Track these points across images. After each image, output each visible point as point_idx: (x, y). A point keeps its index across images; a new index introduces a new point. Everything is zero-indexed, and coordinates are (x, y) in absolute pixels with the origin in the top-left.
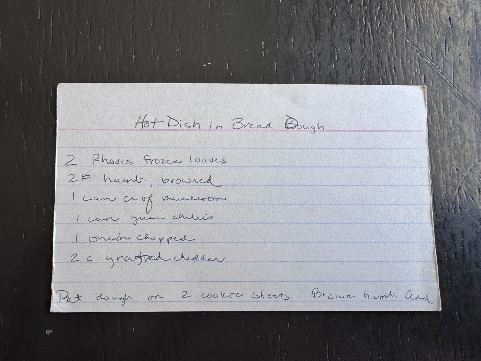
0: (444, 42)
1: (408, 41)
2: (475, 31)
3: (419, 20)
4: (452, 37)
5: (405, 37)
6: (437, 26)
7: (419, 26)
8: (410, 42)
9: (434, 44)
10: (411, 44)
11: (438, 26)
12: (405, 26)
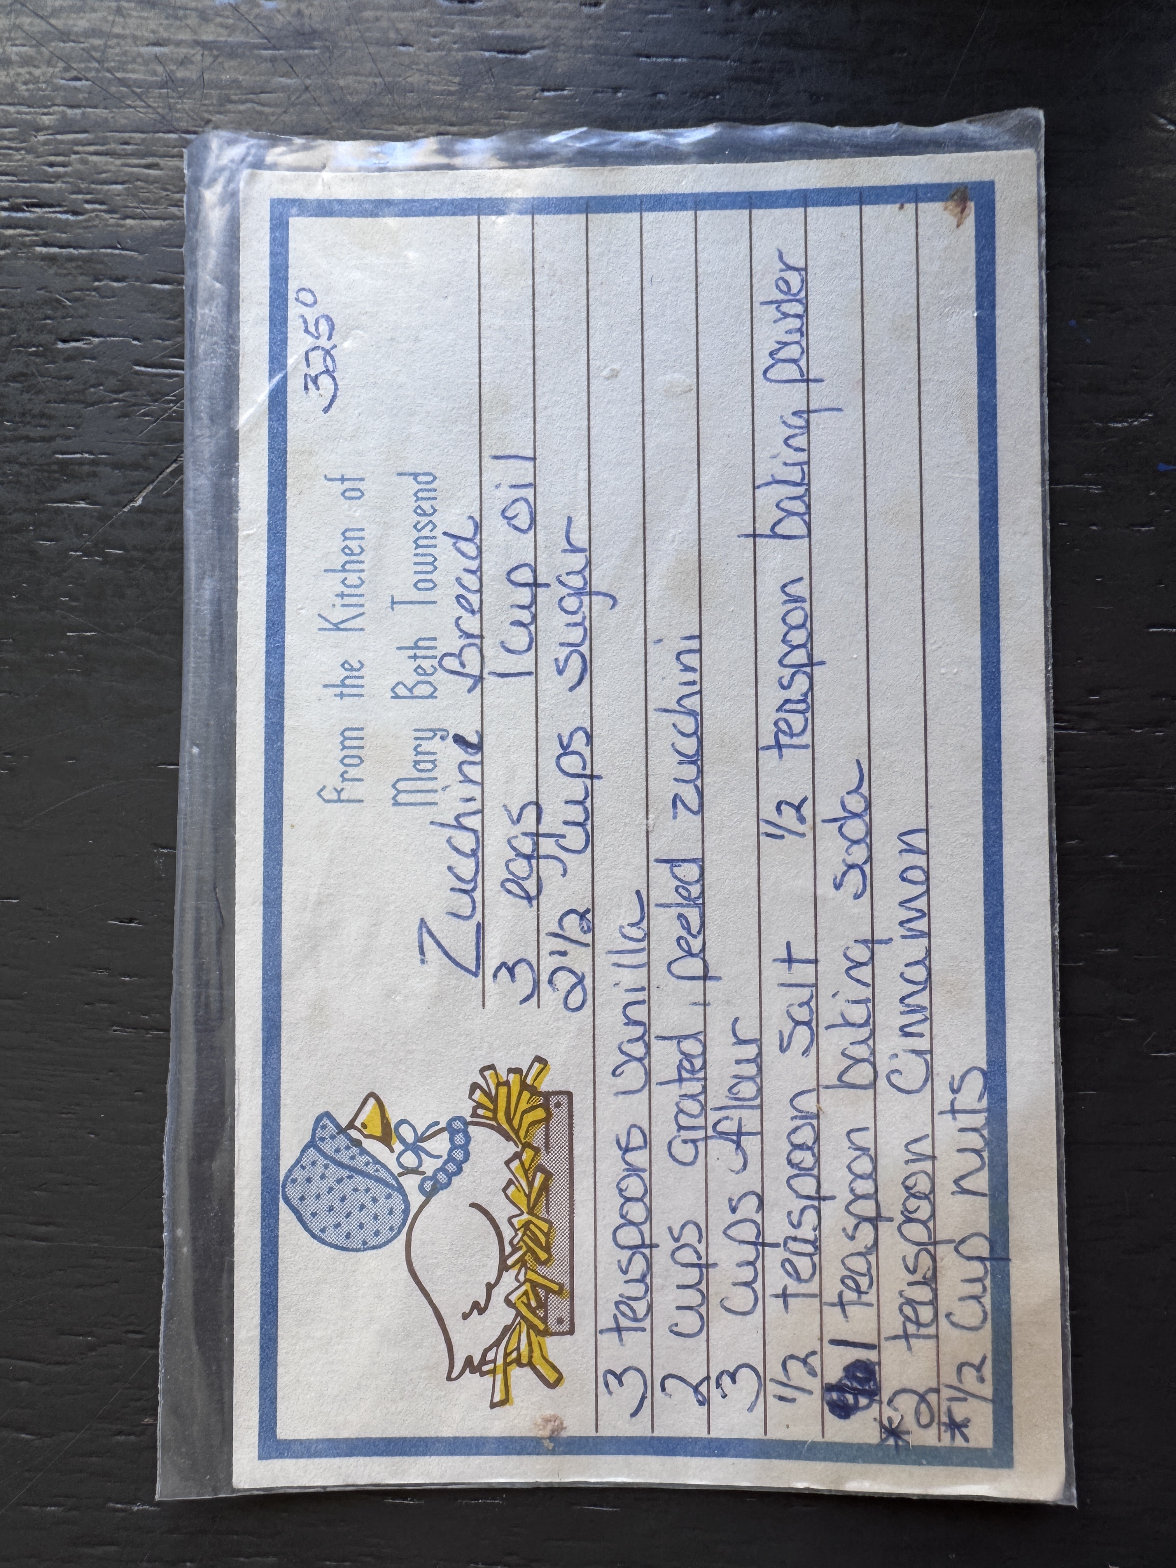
0: (149, 370)
1: (139, 502)
2: (117, 252)
3: (62, 454)
4: (134, 339)
5: (126, 510)
6: (92, 390)
7: (87, 455)
8: (144, 494)
9: (154, 407)
10: (151, 491)
11: (93, 386)
12: (82, 505)
